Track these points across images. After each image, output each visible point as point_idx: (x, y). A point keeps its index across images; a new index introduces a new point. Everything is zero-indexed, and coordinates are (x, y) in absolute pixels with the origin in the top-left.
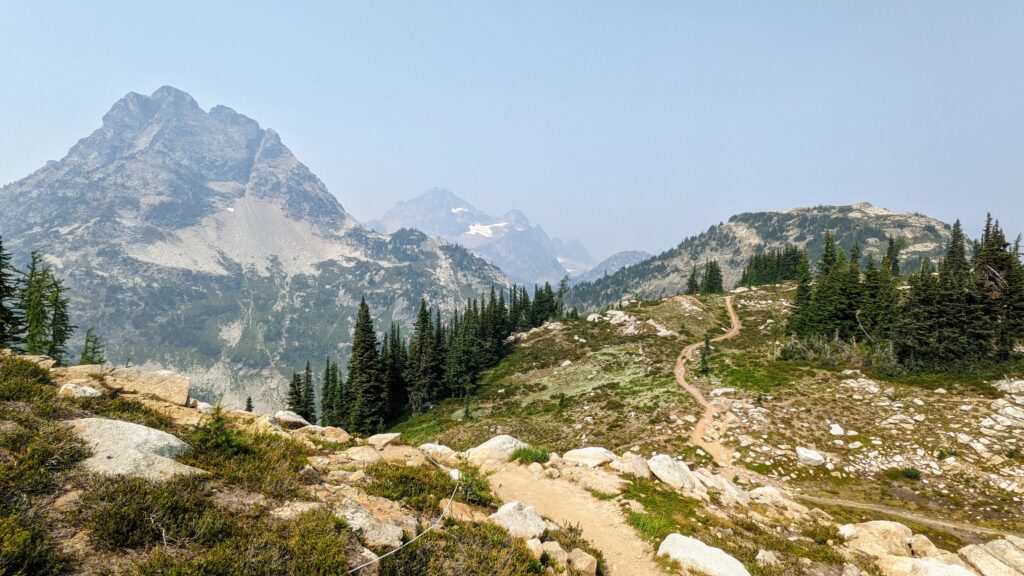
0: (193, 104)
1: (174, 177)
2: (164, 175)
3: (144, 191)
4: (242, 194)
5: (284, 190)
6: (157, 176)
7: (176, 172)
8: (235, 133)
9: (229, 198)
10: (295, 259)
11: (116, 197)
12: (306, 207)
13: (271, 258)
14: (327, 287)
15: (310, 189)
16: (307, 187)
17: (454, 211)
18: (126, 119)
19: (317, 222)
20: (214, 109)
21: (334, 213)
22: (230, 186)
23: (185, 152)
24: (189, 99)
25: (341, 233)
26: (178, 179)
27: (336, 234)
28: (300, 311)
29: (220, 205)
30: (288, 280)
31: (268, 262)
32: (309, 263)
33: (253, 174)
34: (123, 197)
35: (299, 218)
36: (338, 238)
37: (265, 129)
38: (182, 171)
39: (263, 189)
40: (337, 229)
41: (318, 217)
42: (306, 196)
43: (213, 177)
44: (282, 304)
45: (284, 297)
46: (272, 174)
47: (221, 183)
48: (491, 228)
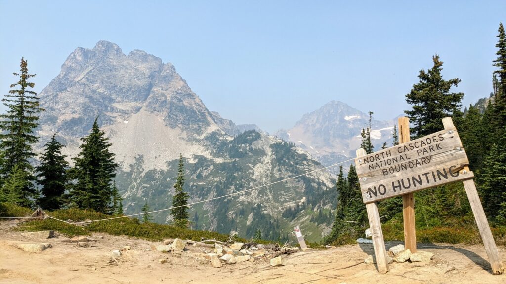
0: (118, 50)
1: (87, 100)
2: (81, 100)
3: (64, 111)
4: (138, 110)
5: (168, 106)
6: (76, 100)
7: (90, 97)
8: (143, 67)
9: (127, 114)
10: (156, 158)
11: (45, 116)
12: (181, 118)
13: (138, 157)
14: (168, 180)
15: (187, 104)
16: (186, 103)
17: (347, 118)
18: (73, 65)
19: (186, 129)
20: (132, 53)
21: (202, 122)
22: (131, 105)
23: (103, 83)
24: (116, 47)
25: (202, 137)
26: (90, 102)
27: (198, 137)
28: (140, 199)
29: (119, 120)
30: (143, 174)
31: (134, 160)
32: (165, 161)
33: (151, 96)
34: (49, 116)
35: (173, 126)
36: (198, 141)
37: (165, 63)
38: (95, 96)
39: (154, 106)
40: (200, 133)
41: (188, 124)
42: (182, 109)
43: (120, 100)
44: (129, 193)
45: (133, 188)
46: (163, 95)
47: (124, 104)
48: (380, 131)
